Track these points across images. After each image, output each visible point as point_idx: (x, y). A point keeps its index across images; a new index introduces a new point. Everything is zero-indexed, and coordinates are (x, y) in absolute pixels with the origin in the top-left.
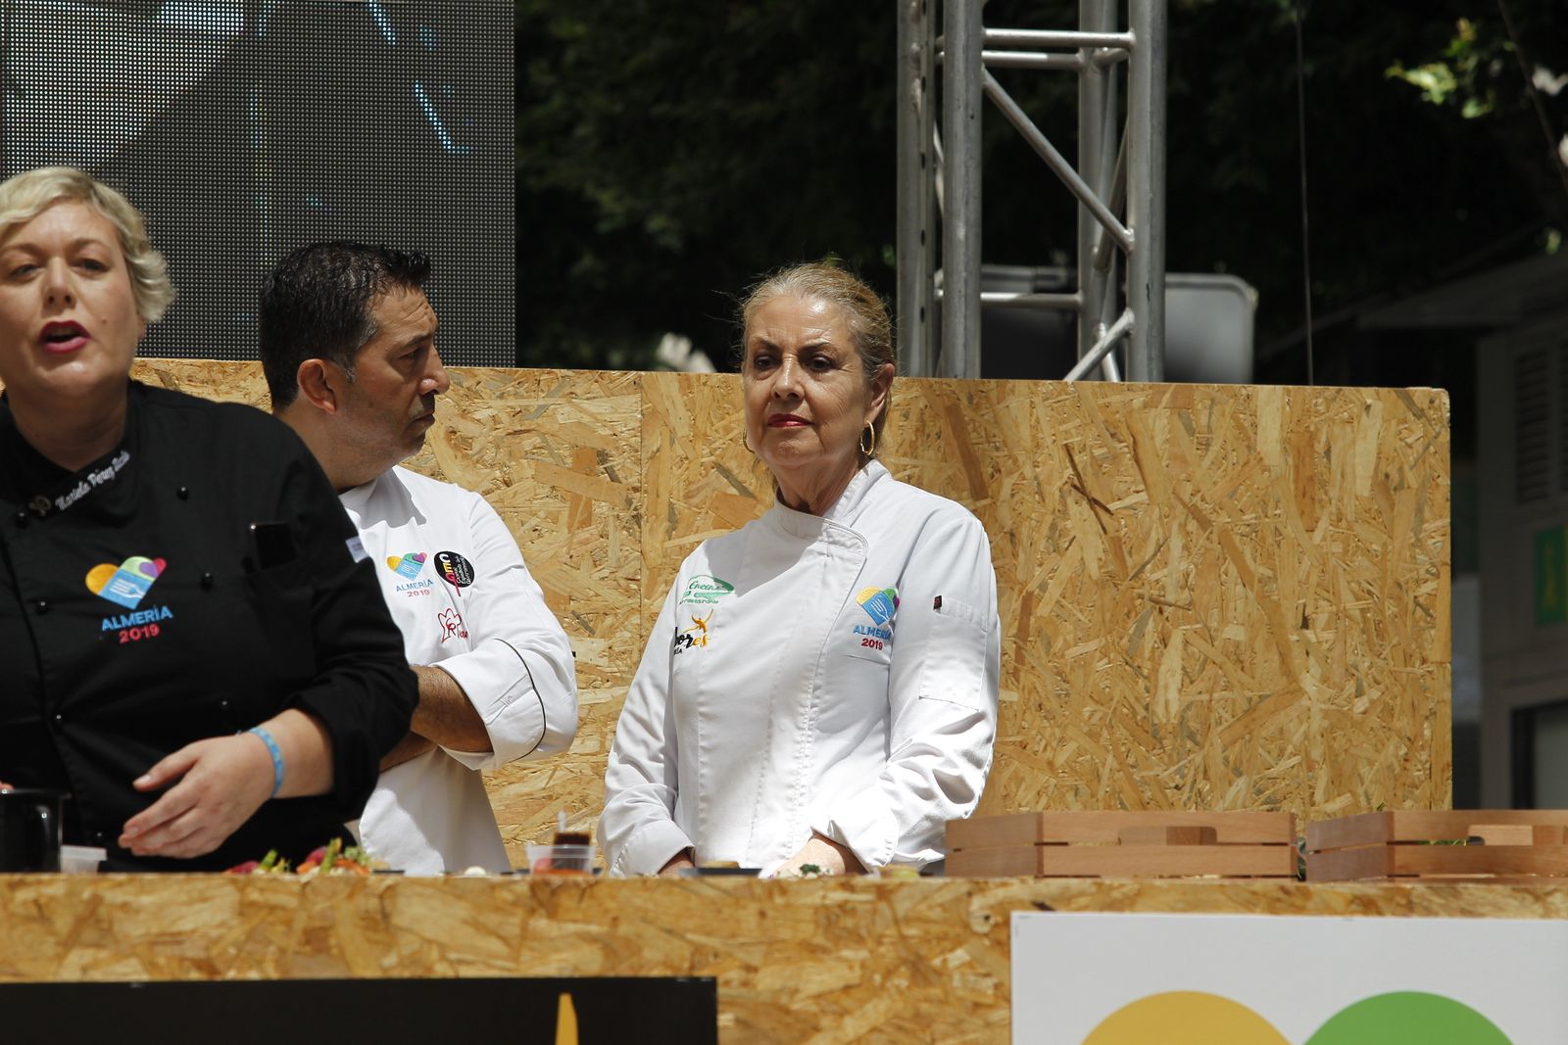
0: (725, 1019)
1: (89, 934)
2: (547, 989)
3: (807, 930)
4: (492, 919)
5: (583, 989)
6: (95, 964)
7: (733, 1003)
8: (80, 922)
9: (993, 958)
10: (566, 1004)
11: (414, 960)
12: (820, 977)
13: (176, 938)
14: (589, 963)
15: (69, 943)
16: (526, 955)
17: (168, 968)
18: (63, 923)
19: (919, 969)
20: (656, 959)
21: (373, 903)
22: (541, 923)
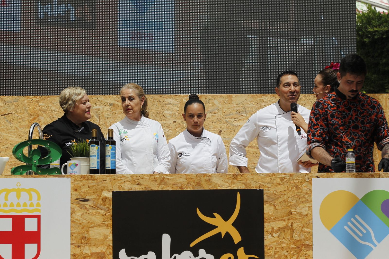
0: (265, 196)
1: (163, 183)
2: (236, 191)
3: (278, 181)
4: (227, 180)
5: (241, 191)
6: (164, 188)
7: (266, 193)
8: (161, 181)
9: (309, 186)
10: (238, 193)
11: (214, 186)
12: (280, 189)
13: (176, 184)
14: (243, 187)
15: (160, 184)
16: (232, 186)
17: (175, 188)
18: (159, 181)
19: (297, 187)
20: (254, 186)
21: (207, 178)
22: (235, 181)
